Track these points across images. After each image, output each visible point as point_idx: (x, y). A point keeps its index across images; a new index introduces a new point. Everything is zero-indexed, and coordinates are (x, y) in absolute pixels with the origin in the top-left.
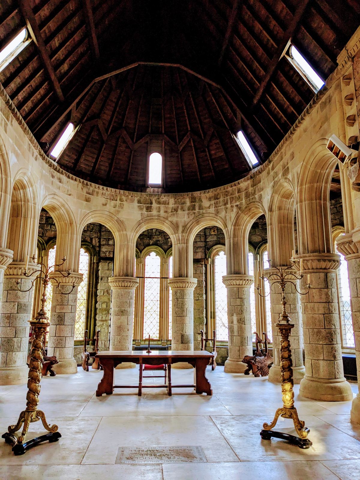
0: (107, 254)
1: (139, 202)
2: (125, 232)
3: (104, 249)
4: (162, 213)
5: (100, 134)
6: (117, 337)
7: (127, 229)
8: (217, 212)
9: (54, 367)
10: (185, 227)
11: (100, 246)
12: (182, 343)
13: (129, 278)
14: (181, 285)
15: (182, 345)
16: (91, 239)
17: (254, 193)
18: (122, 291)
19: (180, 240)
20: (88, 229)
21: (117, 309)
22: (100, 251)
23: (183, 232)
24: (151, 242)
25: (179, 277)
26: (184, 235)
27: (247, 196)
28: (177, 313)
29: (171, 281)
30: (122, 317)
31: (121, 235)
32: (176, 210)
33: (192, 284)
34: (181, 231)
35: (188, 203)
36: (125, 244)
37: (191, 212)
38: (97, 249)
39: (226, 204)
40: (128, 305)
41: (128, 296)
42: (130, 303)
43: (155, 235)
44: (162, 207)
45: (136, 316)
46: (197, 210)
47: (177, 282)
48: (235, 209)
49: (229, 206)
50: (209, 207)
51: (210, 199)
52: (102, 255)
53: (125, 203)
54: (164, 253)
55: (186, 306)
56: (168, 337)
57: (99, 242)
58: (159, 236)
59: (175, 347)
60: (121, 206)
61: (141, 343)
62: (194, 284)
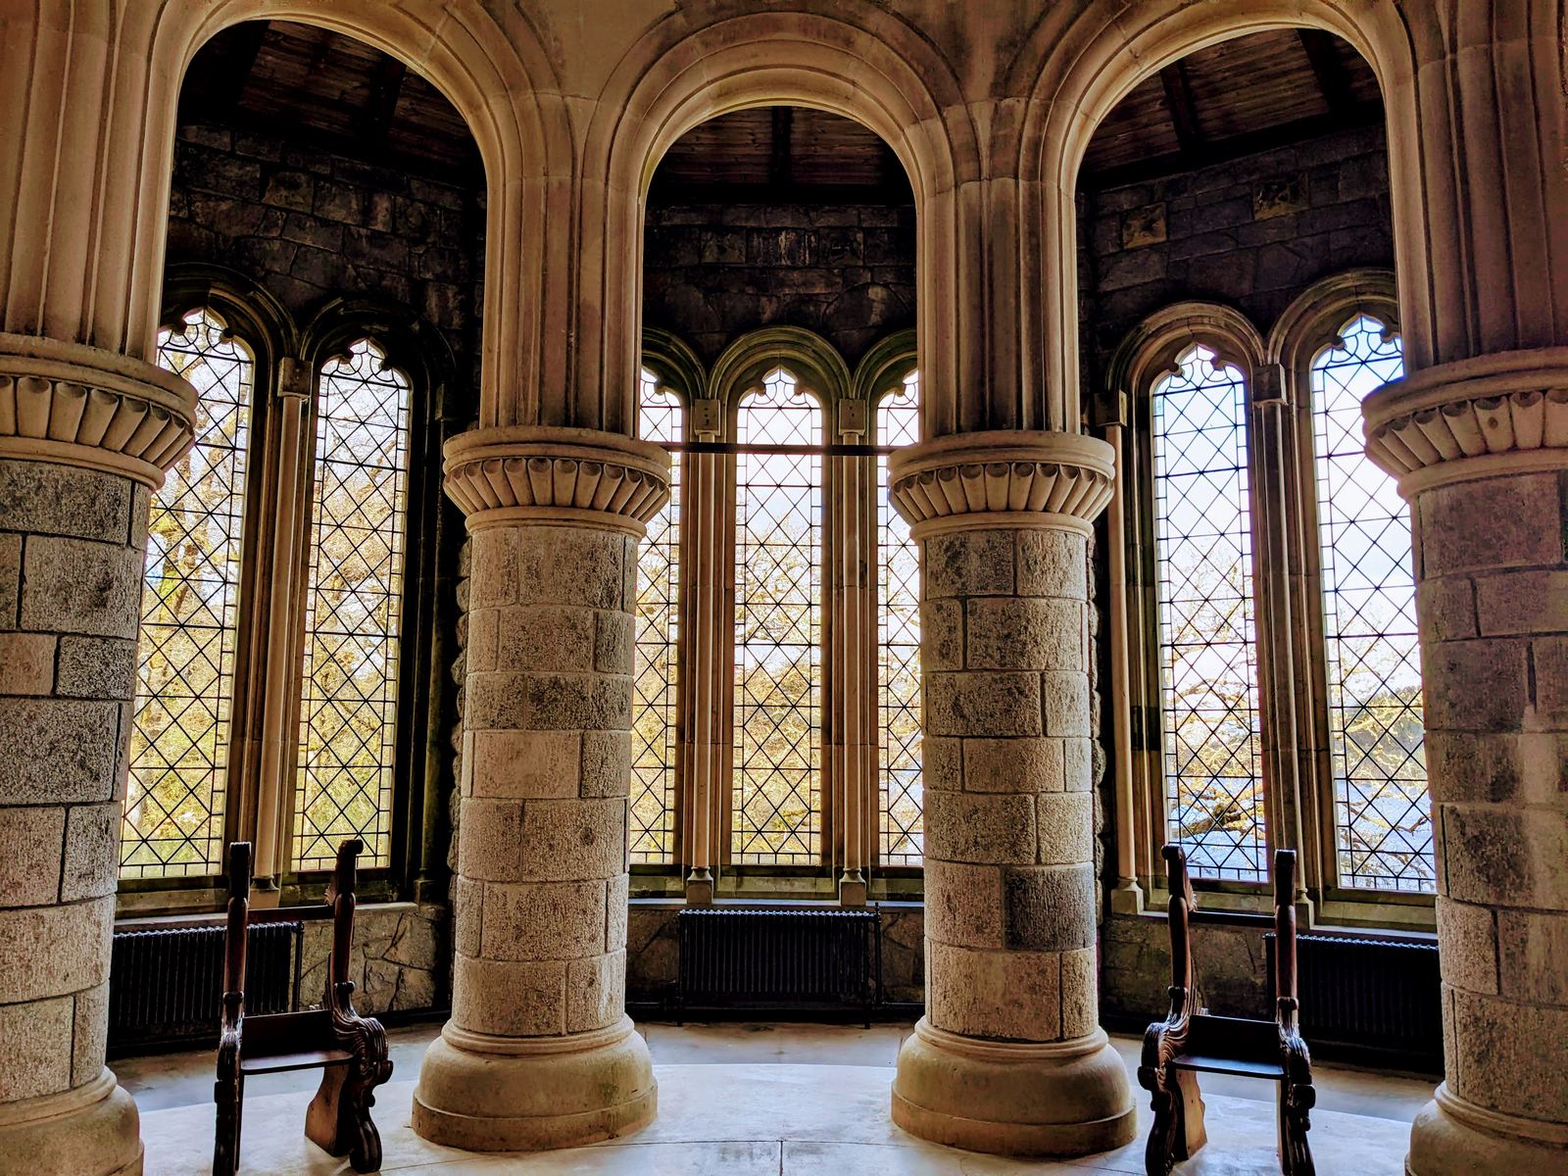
2: (551, 97)
6: (497, 888)
7: (569, 74)
12: (1015, 940)
13: (588, 435)
15: (1010, 957)
16: (418, 289)
18: (541, 541)
19: (984, 151)
20: (394, 230)
21: (500, 678)
23: (1002, 86)
24: (769, 309)
25: (980, 426)
26: (1011, 111)
28: (968, 710)
29: (915, 469)
30: (540, 740)
31: (526, 116)
33: (1086, 484)
34: (989, 79)
36: (554, 180)
40: (586, 648)
41: (581, 576)
42: (599, 630)
43: (788, 268)
47: (968, 471)
54: (846, 371)
55: (1041, 657)
56: (876, 856)
58: (813, 275)
59: (953, 973)
61: (720, 888)
62: (1099, 487)
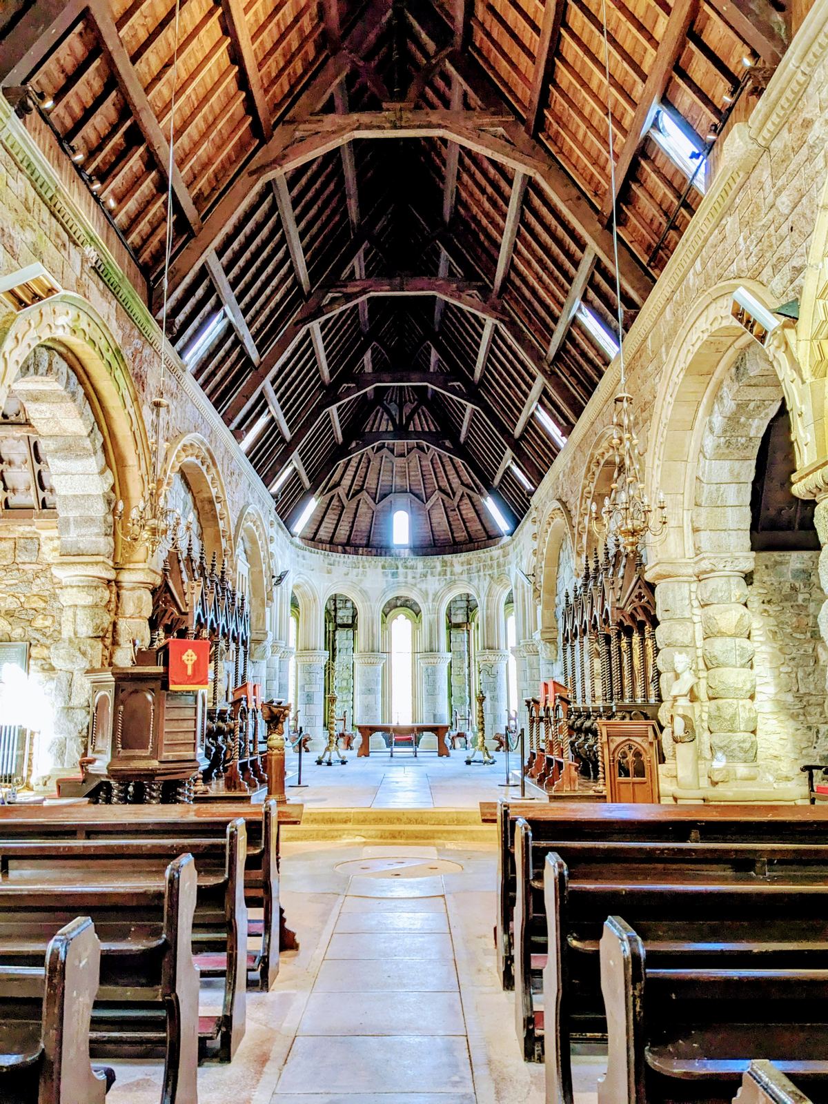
0: (345, 619)
1: (383, 567)
3: (340, 614)
4: (410, 579)
5: (340, 500)
6: (364, 717)
7: (371, 597)
8: (471, 580)
9: (308, 744)
10: (435, 595)
11: (335, 610)
13: (375, 653)
14: (432, 660)
17: (504, 566)
18: (368, 668)
19: (431, 609)
21: (364, 688)
22: (335, 616)
23: (433, 601)
24: (399, 603)
25: (430, 651)
26: (435, 605)
27: (499, 566)
28: (429, 691)
29: (421, 657)
30: (369, 696)
31: (365, 606)
32: (425, 576)
33: (445, 659)
34: (432, 599)
35: (439, 568)
37: (442, 578)
38: (333, 613)
39: (479, 571)
40: (374, 684)
41: (374, 673)
42: (376, 680)
44: (409, 571)
45: (383, 696)
46: (448, 576)
47: (428, 658)
48: (488, 577)
49: (481, 573)
50: (462, 574)
51: (462, 564)
52: (339, 621)
53: (367, 570)
54: (416, 617)
55: (438, 684)
57: (335, 604)
60: (364, 574)
62: (447, 659)
